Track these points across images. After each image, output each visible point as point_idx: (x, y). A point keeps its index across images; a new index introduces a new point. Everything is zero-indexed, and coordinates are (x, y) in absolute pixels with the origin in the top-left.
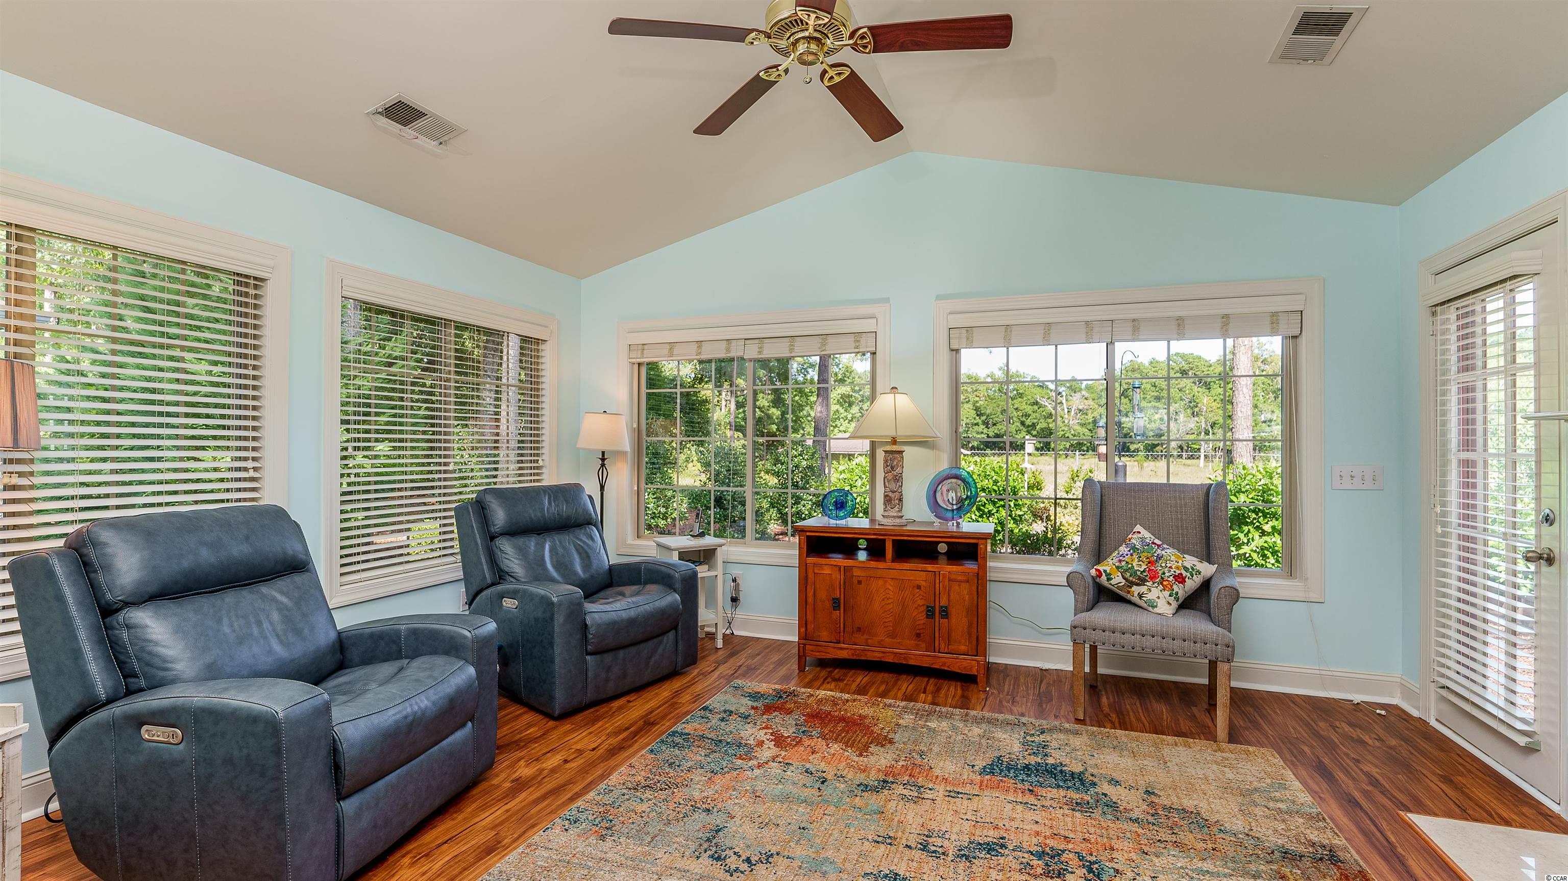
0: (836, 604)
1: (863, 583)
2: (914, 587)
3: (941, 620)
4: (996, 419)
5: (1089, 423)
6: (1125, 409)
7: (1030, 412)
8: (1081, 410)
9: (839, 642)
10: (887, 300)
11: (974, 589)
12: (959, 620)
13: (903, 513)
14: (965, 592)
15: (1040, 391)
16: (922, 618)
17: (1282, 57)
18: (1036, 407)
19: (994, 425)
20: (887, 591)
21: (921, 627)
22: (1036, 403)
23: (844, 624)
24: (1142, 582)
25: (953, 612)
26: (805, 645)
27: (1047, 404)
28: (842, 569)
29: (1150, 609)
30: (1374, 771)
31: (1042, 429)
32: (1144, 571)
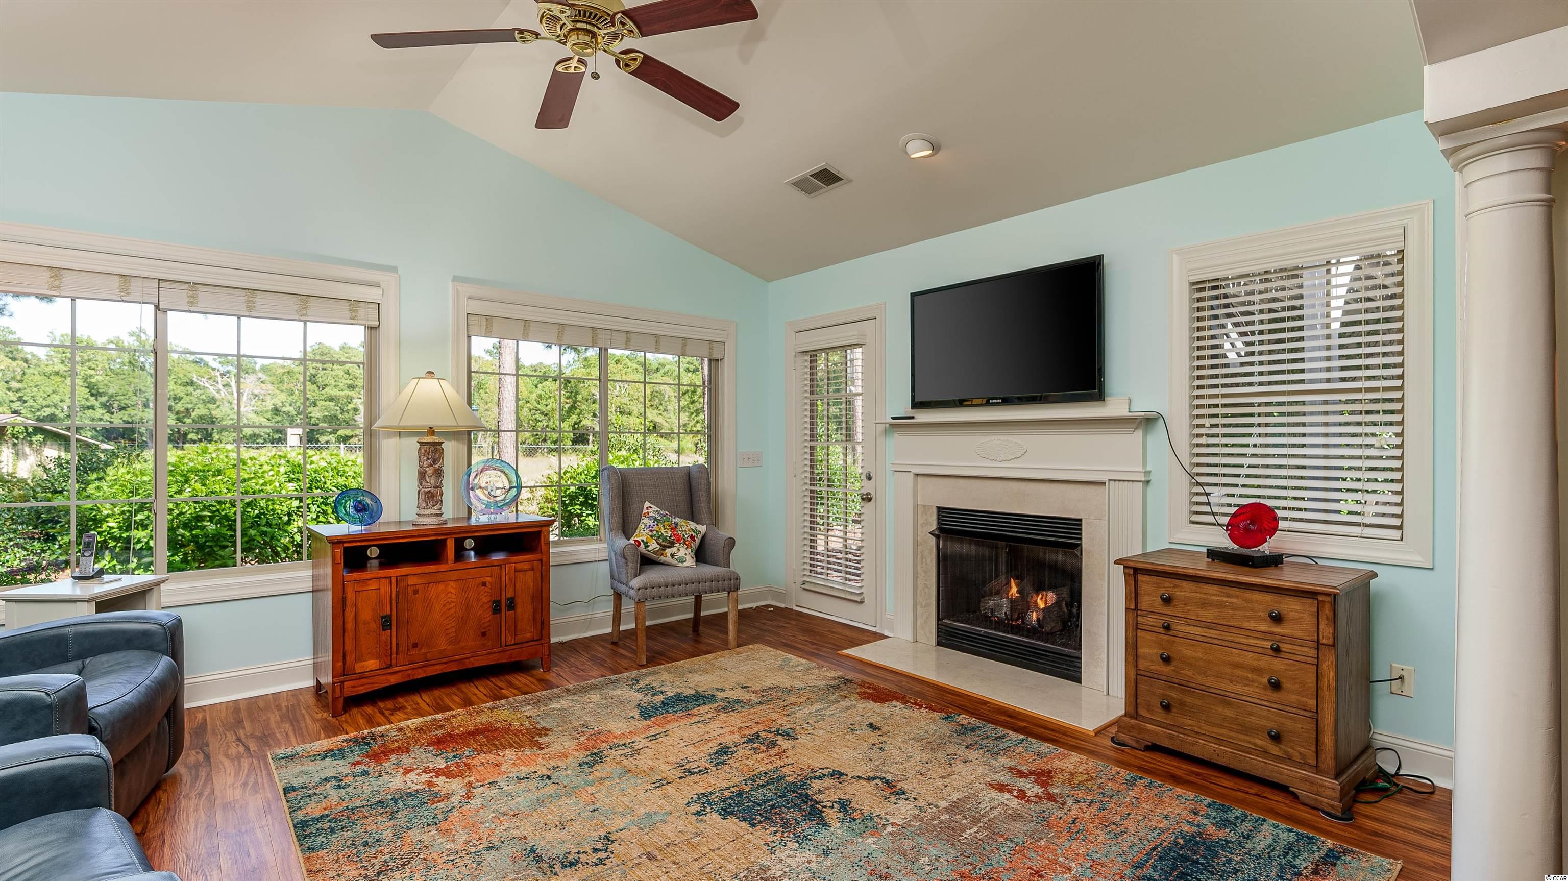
0: (386, 623)
1: (420, 592)
2: (479, 584)
3: (508, 613)
4: (127, 402)
5: (267, 412)
6: (314, 396)
7: (181, 394)
8: (256, 396)
9: (390, 666)
10: (394, 269)
11: (538, 574)
12: (524, 609)
13: (443, 510)
14: (530, 580)
15: (197, 368)
16: (488, 616)
17: (793, 184)
18: (190, 389)
19: (122, 409)
20: (449, 595)
21: (487, 624)
22: (191, 383)
23: (397, 644)
24: (672, 545)
25: (519, 601)
26: (342, 682)
27: (207, 385)
28: (394, 580)
29: (680, 564)
30: (803, 638)
31: (201, 417)
32: (671, 536)
